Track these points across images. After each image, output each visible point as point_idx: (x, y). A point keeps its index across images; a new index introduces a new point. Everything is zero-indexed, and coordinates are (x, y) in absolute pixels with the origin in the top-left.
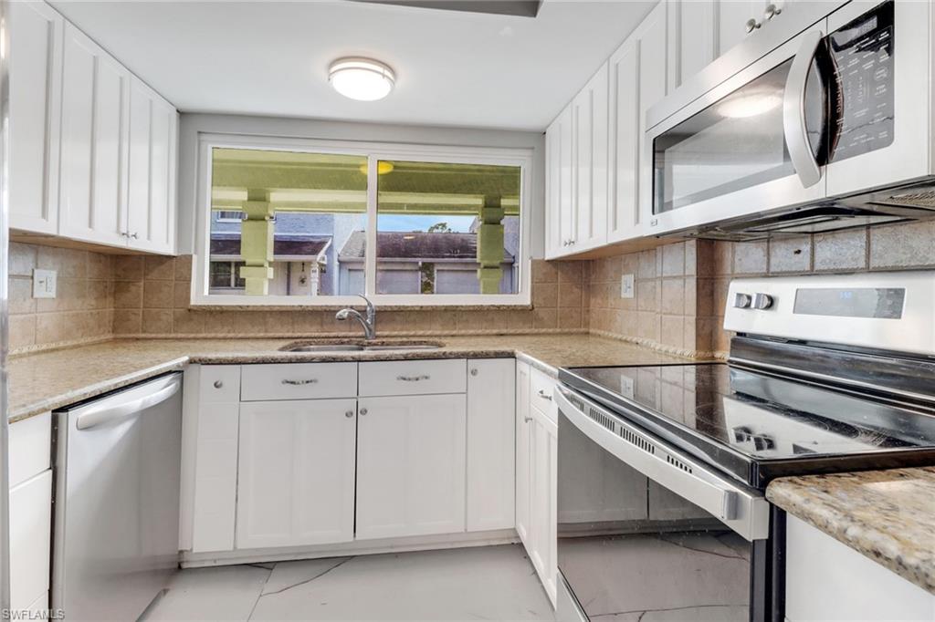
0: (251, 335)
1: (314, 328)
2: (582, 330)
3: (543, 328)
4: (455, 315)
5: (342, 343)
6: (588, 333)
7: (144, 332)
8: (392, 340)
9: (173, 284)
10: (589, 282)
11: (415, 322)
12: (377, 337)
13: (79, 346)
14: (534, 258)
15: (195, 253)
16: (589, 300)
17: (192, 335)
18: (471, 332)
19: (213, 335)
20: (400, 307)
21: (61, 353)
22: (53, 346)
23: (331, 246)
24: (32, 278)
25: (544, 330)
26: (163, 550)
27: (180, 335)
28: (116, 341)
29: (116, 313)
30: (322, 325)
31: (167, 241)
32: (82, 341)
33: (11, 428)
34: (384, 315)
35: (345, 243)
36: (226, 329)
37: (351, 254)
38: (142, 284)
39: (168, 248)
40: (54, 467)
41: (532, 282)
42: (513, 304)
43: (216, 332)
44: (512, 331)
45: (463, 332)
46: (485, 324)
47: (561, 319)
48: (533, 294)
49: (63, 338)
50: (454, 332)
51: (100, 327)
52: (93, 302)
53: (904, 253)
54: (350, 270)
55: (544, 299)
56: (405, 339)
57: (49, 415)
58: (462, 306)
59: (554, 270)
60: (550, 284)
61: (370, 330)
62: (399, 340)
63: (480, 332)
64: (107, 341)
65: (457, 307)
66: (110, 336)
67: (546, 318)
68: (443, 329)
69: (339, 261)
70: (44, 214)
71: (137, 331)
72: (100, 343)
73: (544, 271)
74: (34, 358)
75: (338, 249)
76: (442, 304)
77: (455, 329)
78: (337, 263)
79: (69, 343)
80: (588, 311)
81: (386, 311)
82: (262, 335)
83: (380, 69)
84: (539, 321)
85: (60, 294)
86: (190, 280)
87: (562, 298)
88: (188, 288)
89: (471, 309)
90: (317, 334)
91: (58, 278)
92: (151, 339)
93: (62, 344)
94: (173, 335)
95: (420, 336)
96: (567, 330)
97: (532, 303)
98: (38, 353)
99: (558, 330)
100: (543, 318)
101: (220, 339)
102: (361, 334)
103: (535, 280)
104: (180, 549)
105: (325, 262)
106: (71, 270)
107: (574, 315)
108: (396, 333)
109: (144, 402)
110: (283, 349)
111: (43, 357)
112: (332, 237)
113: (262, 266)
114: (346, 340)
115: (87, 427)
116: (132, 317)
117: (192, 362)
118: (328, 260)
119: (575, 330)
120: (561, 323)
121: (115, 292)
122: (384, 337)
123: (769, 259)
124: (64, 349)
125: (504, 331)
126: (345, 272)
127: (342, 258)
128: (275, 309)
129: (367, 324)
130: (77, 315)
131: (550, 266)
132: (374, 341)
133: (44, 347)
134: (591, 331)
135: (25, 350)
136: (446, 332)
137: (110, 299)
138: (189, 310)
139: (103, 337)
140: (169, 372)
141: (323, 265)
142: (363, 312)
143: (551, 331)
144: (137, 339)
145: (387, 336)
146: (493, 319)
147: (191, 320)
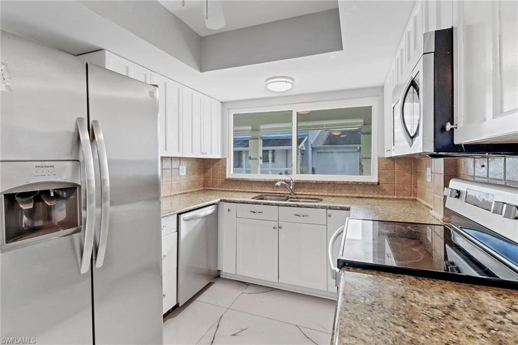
0: (247, 190)
1: (270, 189)
2: (412, 197)
3: (385, 195)
4: (334, 186)
5: (281, 196)
6: (416, 200)
7: (213, 187)
8: (301, 196)
9: (221, 169)
10: (417, 169)
11: (314, 188)
12: (296, 194)
13: (192, 192)
14: (380, 156)
15: (228, 157)
16: (417, 180)
17: (227, 189)
18: (343, 195)
19: (233, 190)
20: (306, 181)
21: (187, 194)
22: (185, 192)
23: (307, 140)
24: (179, 169)
25: (386, 196)
26: (213, 268)
27: (223, 189)
28: (205, 190)
29: (204, 180)
30: (273, 188)
31: (218, 153)
32: (194, 190)
33: (162, 219)
34: (299, 185)
35: (316, 137)
36: (238, 187)
37: (319, 144)
38: (211, 169)
39: (218, 156)
40: (178, 231)
41: (378, 169)
42: (366, 181)
43: (235, 188)
44: (367, 196)
45: (339, 195)
46: (351, 191)
47: (397, 190)
48: (379, 176)
49: (188, 189)
50: (334, 194)
51: (199, 185)
52: (197, 176)
53: (516, 174)
54: (318, 153)
55: (386, 179)
56: (308, 197)
57: (176, 215)
58: (337, 182)
59: (392, 163)
60: (390, 171)
61: (292, 191)
62: (305, 197)
63: (348, 195)
64: (202, 190)
65: (335, 182)
66: (202, 188)
67: (387, 190)
68: (328, 193)
69: (312, 148)
70: (179, 151)
71: (210, 187)
72: (200, 191)
73: (386, 163)
74: (180, 196)
75: (311, 142)
76: (327, 180)
77: (335, 193)
78: (310, 149)
79: (190, 191)
80: (416, 187)
81: (300, 183)
82: (250, 191)
83: (285, 80)
84: (384, 192)
85: (187, 174)
86: (226, 168)
87: (398, 179)
88: (226, 171)
89: (342, 183)
90: (271, 192)
91: (186, 168)
92: (214, 190)
93: (187, 191)
94: (221, 189)
95: (317, 195)
96: (401, 197)
97: (379, 180)
98: (180, 194)
99: (395, 197)
100: (385, 190)
101: (236, 191)
102: (289, 192)
103: (380, 168)
104: (218, 269)
105: (304, 149)
106: (190, 165)
107: (406, 188)
108: (305, 193)
109: (205, 214)
110: (253, 198)
111: (182, 195)
112: (308, 135)
113: (257, 159)
114: (283, 195)
115: (186, 220)
116: (209, 181)
117: (221, 201)
118: (306, 148)
119: (407, 197)
120: (397, 193)
121: (204, 172)
122: (299, 194)
123: (474, 168)
124: (188, 193)
125: (362, 195)
126: (315, 154)
127: (314, 146)
128: (255, 180)
129: (290, 189)
130: (192, 181)
131: (390, 160)
132: (294, 196)
133: (183, 192)
134: (417, 199)
135: (177, 193)
136: (330, 194)
137: (202, 175)
138: (226, 180)
139: (200, 189)
140: (214, 204)
141: (303, 151)
142: (288, 183)
143: (390, 197)
144: (210, 190)
145: (301, 194)
146: (355, 189)
147: (226, 183)
